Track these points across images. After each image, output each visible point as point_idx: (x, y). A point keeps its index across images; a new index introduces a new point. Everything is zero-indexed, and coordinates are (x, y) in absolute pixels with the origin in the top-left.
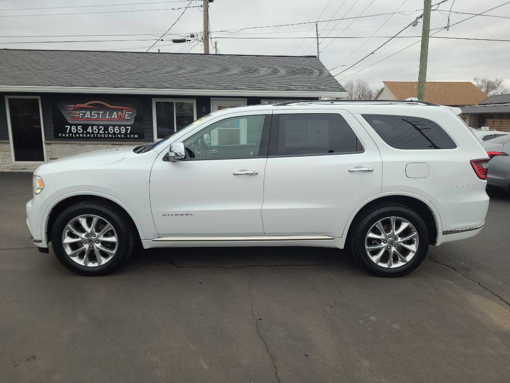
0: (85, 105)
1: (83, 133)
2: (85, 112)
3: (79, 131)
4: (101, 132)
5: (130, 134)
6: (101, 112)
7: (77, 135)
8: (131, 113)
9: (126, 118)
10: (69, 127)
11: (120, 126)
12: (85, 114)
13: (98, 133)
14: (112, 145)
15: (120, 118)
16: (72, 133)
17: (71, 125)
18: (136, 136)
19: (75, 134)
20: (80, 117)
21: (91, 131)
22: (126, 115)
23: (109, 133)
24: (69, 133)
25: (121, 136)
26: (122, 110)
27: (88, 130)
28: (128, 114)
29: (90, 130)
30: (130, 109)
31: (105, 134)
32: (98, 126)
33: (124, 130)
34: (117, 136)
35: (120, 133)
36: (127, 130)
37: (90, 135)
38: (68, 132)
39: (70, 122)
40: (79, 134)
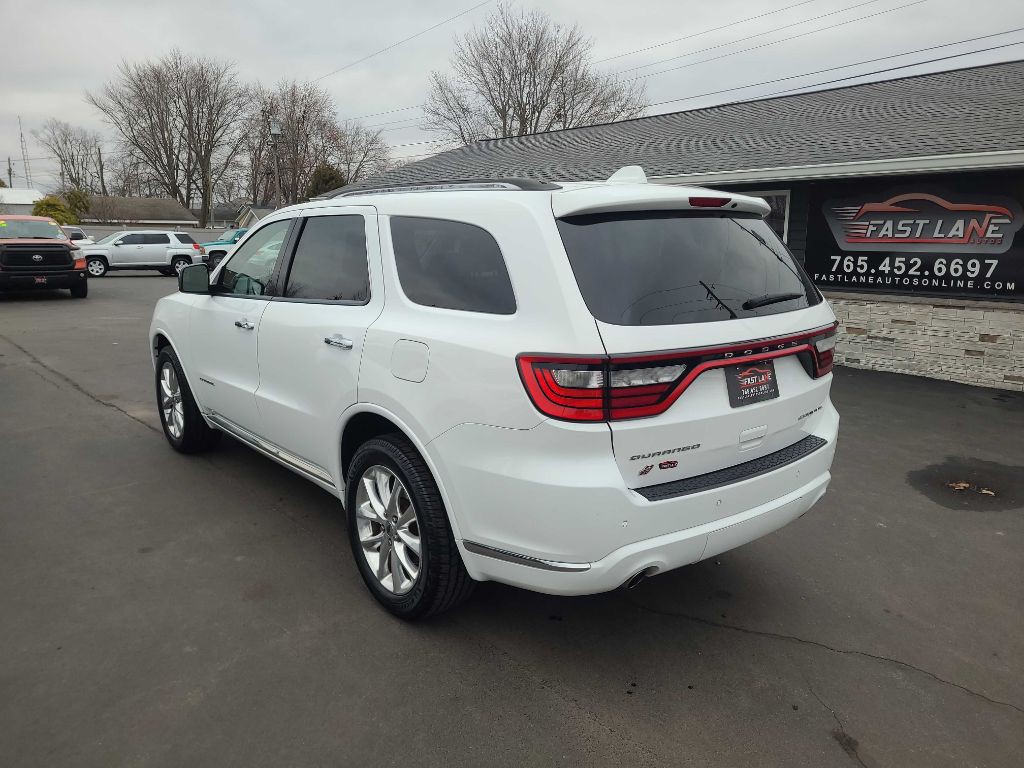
0: (885, 206)
1: (867, 274)
2: (882, 222)
3: (858, 269)
4: (911, 272)
5: (993, 279)
6: (921, 223)
7: (854, 279)
8: (1008, 221)
9: (989, 235)
10: (838, 258)
11: (966, 258)
12: (879, 227)
13: (906, 274)
14: (935, 306)
15: (971, 236)
16: (844, 273)
17: (844, 254)
18: (1011, 286)
19: (850, 276)
20: (868, 235)
21: (887, 269)
22: (992, 228)
23: (932, 276)
24: (835, 273)
25: (966, 284)
26: (980, 215)
27: (881, 268)
28: (995, 225)
29: (885, 267)
30: (1004, 210)
31: (920, 278)
32: (909, 256)
33: (977, 270)
34: (955, 283)
35: (964, 277)
36: (985, 268)
37: (883, 280)
38: (834, 270)
39: (844, 246)
40: (858, 275)
